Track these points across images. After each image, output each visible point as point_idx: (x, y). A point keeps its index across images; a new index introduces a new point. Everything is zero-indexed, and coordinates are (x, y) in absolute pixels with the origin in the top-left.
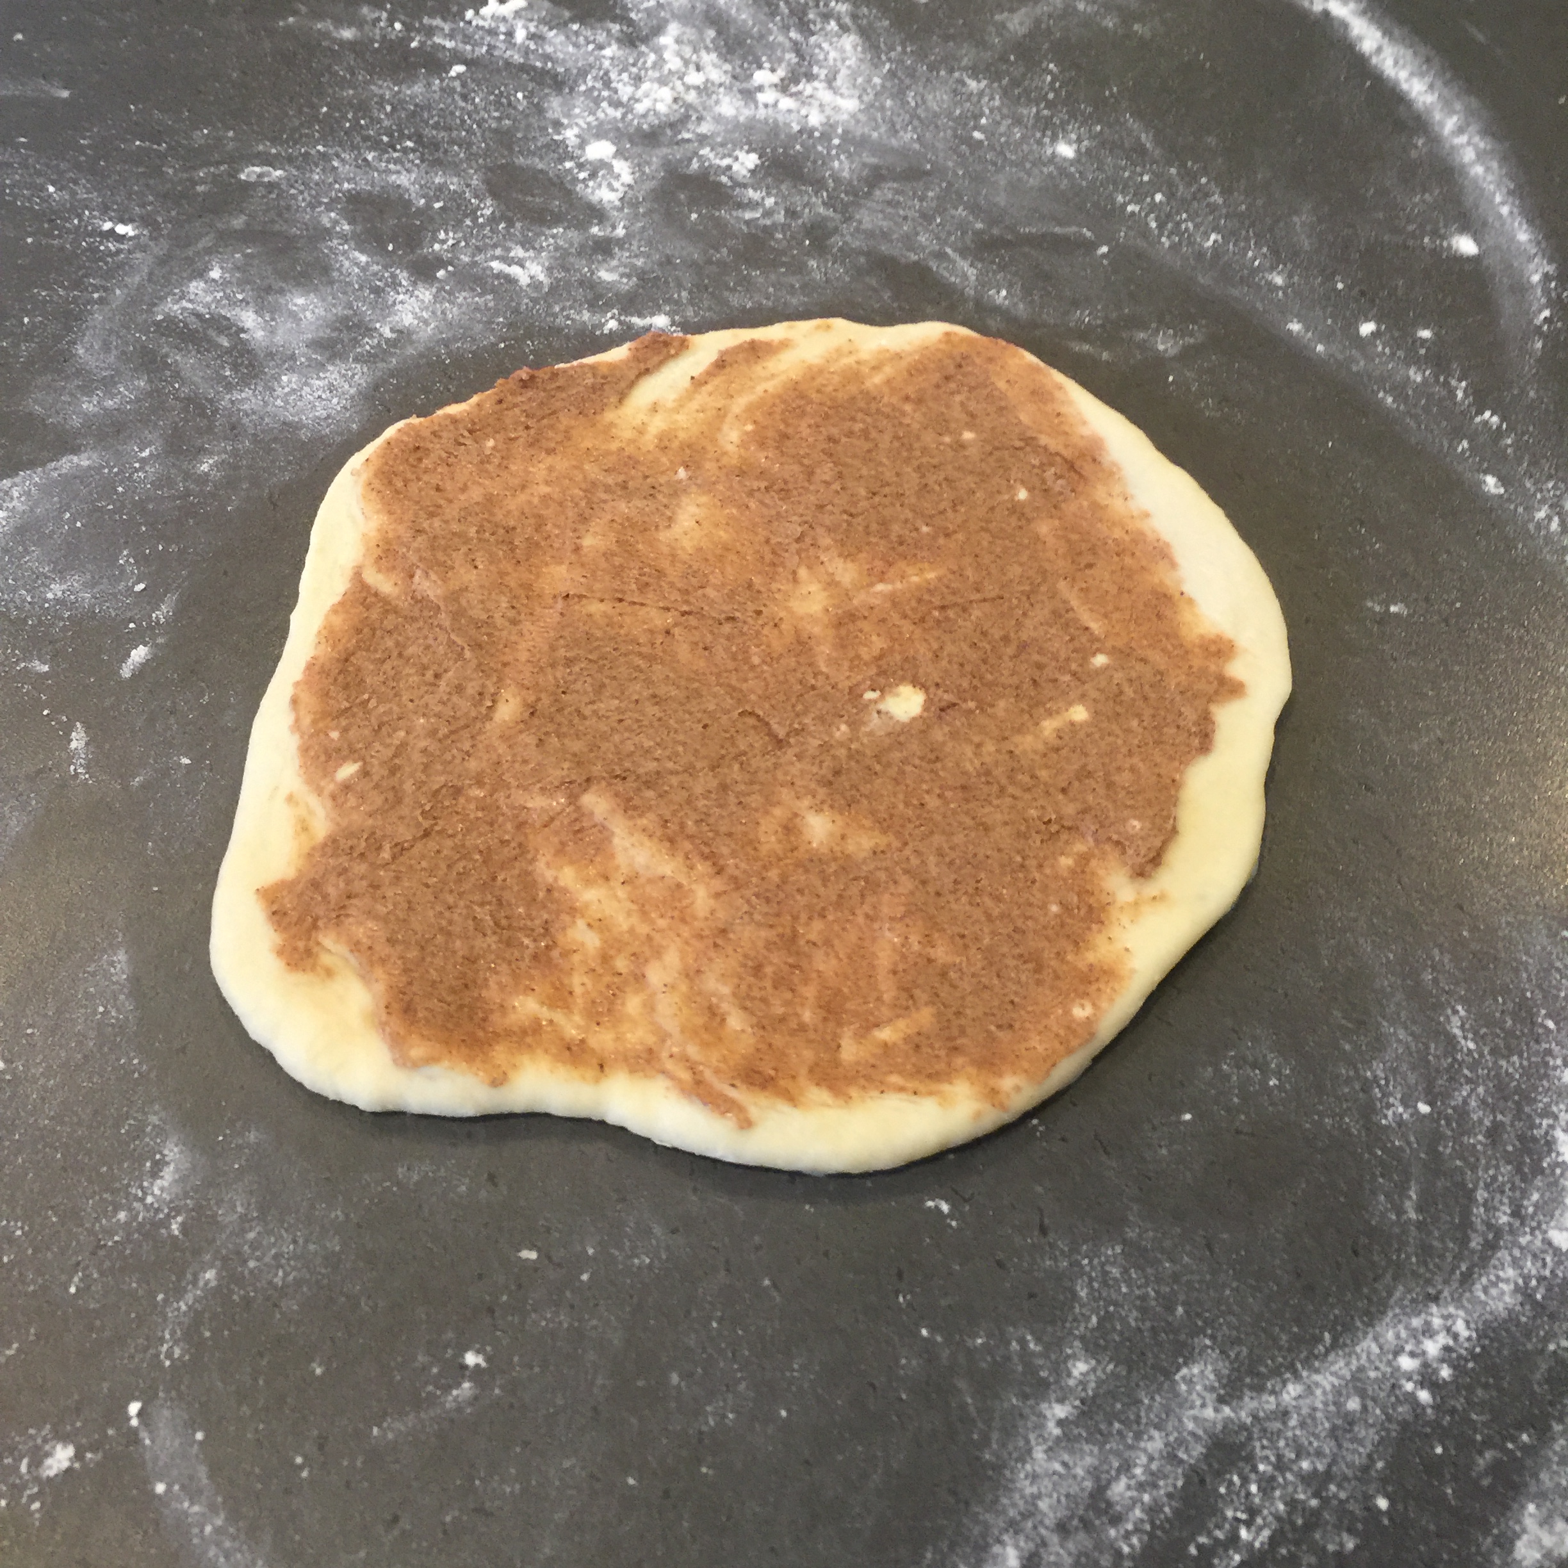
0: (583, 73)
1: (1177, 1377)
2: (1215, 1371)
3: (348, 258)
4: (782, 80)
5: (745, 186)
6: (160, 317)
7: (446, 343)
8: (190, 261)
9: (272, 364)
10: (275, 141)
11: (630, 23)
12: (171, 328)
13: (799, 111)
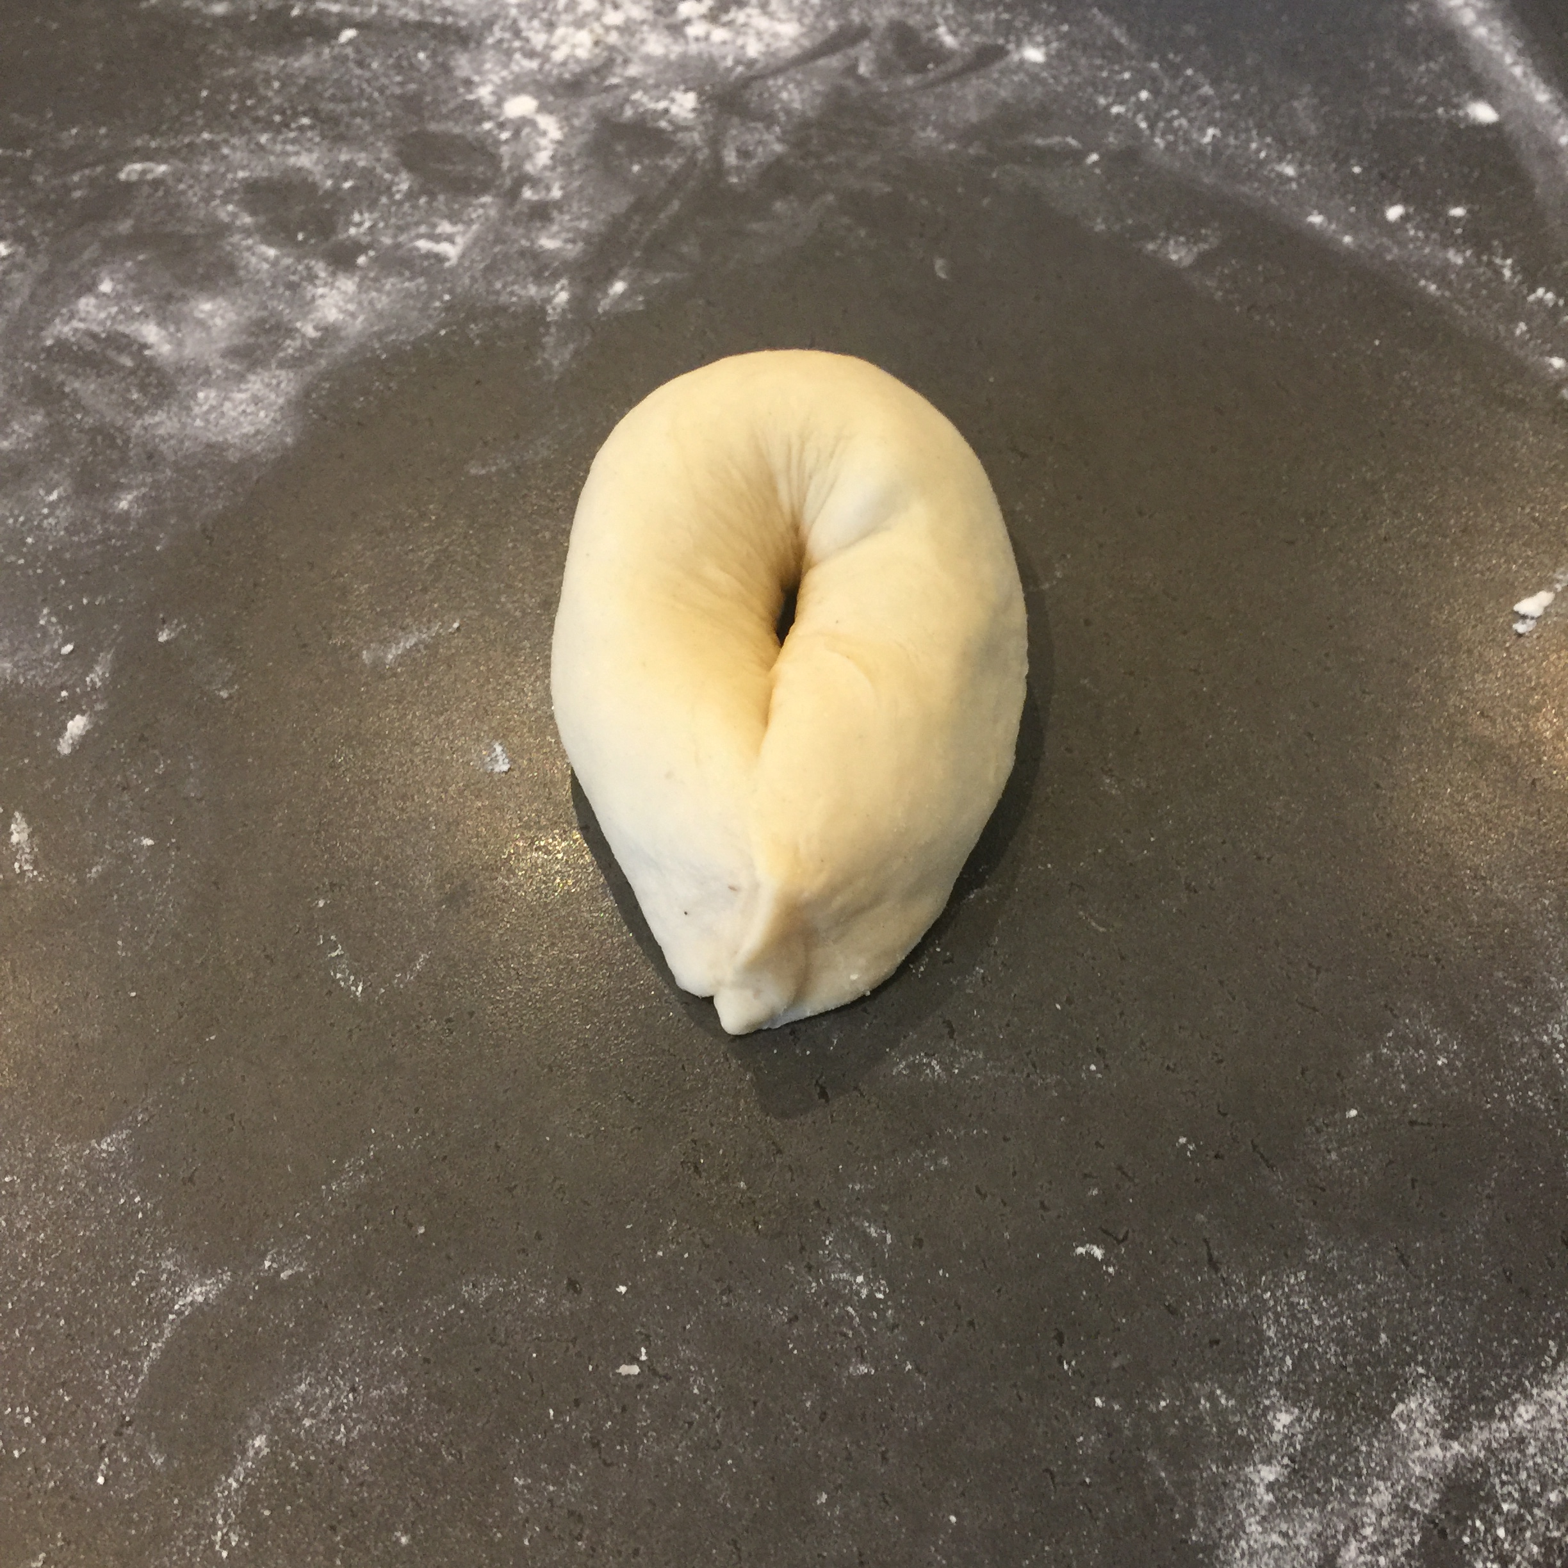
0: (489, 24)
1: (1393, 1416)
2: (1434, 1402)
3: (253, 254)
4: (711, 9)
5: (687, 129)
6: (49, 342)
7: (379, 336)
8: (75, 276)
9: (184, 380)
10: (153, 133)
12: (62, 351)
13: (734, 42)
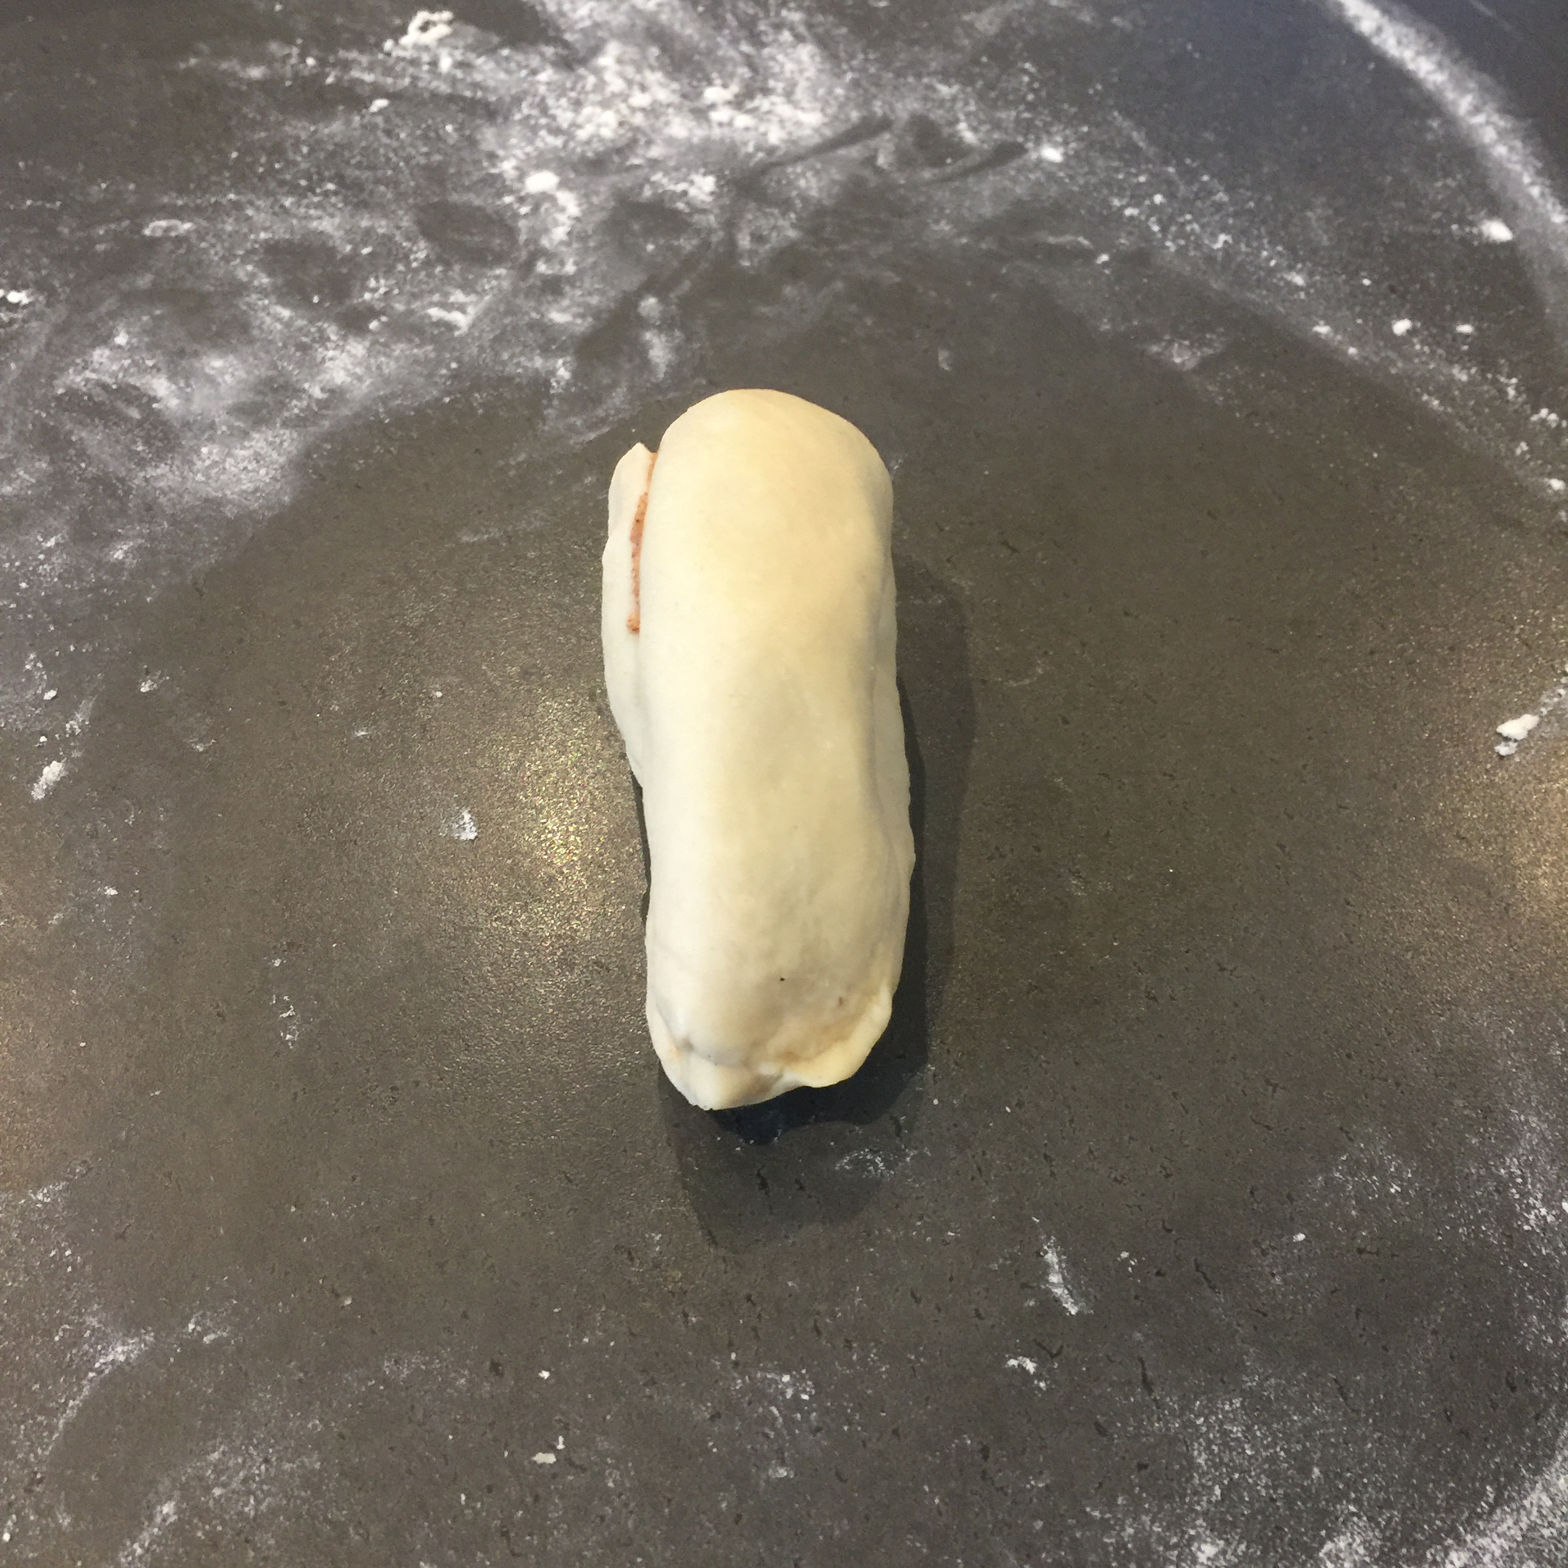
0: (517, 100)
1: (1321, 1555)
2: (1364, 1542)
3: (269, 314)
4: (736, 96)
5: (703, 211)
6: (60, 391)
7: (384, 400)
8: (92, 327)
9: (190, 434)
10: (182, 191)
11: (566, 45)
12: (73, 401)
13: (756, 129)
